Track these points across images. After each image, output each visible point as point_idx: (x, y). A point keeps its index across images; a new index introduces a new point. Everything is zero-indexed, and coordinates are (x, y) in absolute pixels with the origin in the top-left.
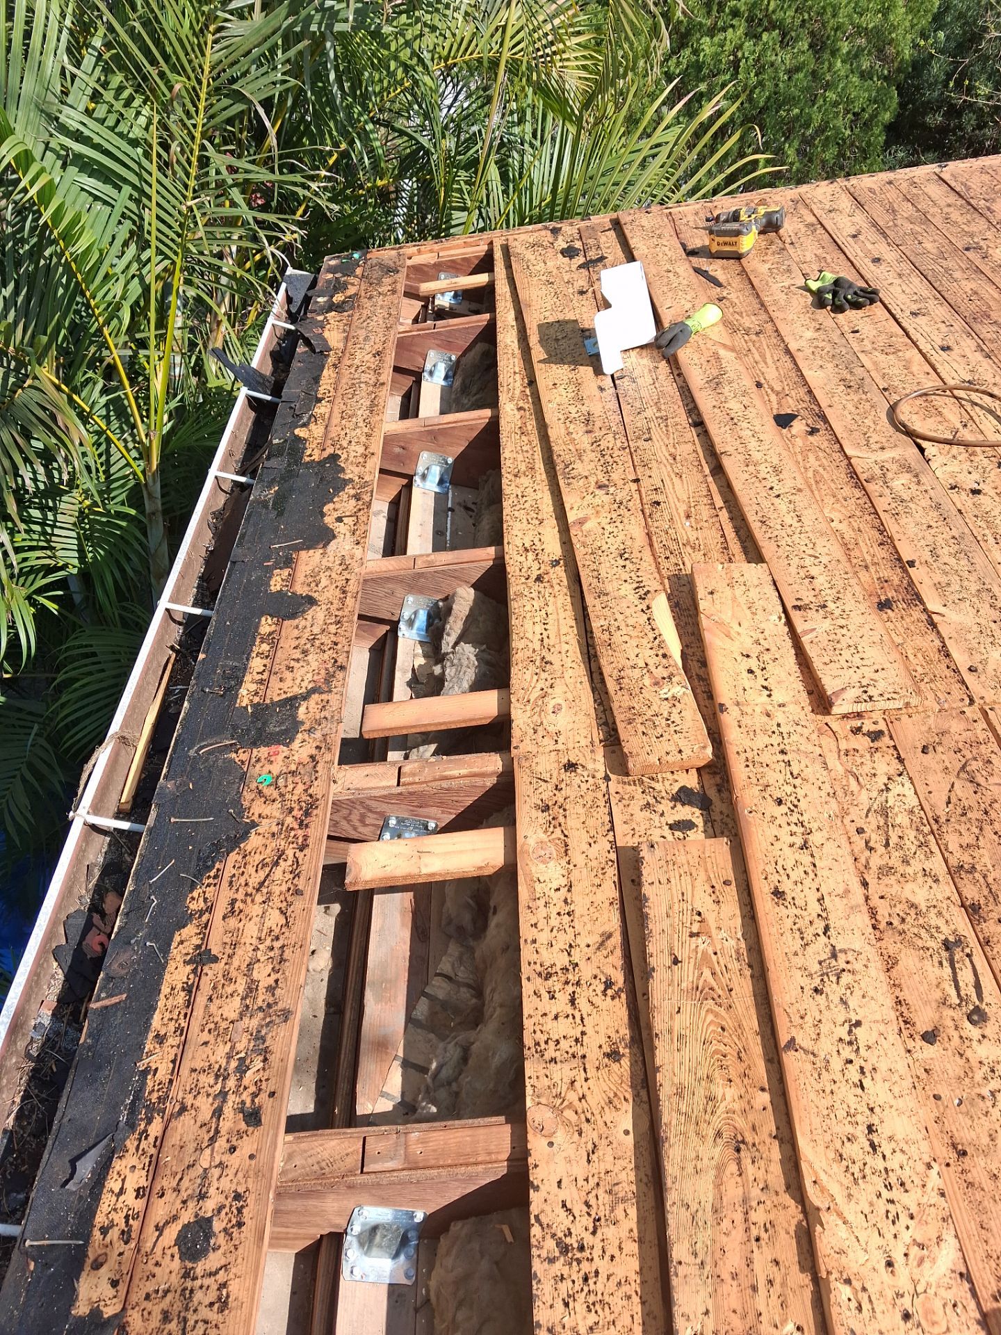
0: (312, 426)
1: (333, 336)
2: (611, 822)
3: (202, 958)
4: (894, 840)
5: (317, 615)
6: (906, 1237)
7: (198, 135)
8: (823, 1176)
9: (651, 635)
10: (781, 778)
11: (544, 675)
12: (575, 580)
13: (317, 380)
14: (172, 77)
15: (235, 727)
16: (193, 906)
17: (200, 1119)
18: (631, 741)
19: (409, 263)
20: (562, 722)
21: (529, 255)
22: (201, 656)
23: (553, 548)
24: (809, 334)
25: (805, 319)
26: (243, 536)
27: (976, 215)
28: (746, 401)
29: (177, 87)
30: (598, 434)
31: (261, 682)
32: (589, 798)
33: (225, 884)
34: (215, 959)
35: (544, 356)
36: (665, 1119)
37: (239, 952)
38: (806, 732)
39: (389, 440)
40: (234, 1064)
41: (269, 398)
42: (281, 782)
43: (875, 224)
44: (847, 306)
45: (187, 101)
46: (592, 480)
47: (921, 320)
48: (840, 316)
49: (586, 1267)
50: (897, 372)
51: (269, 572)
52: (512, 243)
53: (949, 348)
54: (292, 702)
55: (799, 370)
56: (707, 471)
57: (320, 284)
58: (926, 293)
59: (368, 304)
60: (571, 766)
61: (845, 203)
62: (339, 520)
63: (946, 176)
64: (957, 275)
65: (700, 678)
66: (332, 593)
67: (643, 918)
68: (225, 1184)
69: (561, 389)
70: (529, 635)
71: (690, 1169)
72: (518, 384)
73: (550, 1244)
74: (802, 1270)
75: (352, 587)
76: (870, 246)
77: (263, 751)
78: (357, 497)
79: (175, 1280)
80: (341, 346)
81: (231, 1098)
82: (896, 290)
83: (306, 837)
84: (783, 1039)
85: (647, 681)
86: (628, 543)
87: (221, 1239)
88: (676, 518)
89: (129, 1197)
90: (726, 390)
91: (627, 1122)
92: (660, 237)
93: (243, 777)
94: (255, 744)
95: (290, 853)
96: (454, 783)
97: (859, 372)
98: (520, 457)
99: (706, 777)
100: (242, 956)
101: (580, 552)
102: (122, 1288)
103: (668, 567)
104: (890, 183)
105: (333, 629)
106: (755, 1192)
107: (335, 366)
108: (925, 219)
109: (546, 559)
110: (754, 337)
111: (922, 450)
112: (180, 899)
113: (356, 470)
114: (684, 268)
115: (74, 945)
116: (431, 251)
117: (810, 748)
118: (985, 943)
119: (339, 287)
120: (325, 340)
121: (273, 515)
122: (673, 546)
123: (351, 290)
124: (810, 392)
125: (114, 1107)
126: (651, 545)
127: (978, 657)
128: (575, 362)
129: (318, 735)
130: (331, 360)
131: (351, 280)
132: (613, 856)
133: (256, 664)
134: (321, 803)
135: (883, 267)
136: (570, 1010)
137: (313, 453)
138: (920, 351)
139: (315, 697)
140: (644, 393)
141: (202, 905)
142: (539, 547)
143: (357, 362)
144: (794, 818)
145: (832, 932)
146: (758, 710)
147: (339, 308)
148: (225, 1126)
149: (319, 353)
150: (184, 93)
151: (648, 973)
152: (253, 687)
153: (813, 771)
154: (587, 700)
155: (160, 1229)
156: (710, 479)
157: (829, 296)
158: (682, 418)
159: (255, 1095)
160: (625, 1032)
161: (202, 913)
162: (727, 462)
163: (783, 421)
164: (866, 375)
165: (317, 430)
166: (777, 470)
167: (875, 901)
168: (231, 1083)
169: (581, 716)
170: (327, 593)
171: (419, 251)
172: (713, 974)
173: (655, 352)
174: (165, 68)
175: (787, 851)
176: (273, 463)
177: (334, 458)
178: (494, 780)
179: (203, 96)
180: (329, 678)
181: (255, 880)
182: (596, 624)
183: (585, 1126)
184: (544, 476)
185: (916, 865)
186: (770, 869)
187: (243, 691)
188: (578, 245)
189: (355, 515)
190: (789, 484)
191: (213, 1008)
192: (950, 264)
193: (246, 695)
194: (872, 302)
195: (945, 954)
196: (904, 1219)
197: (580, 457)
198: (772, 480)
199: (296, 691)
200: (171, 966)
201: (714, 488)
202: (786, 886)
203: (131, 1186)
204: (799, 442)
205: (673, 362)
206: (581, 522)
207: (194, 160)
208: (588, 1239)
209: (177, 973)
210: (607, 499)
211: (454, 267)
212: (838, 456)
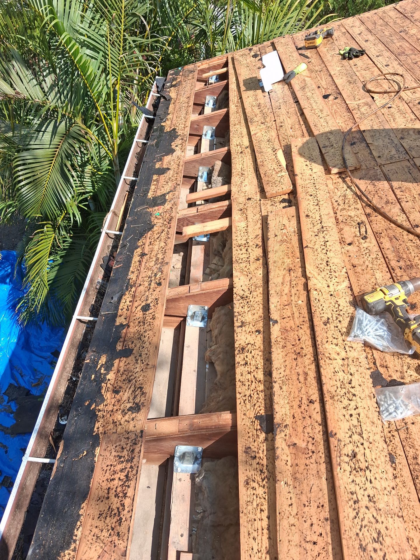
0: (167, 122)
1: (173, 94)
2: (261, 210)
3: (143, 255)
4: (347, 201)
5: (170, 173)
6: (334, 281)
7: (122, 31)
8: (312, 271)
9: (276, 161)
10: (312, 190)
11: (242, 178)
12: (253, 151)
13: (168, 108)
14: (112, 11)
15: (147, 203)
16: (139, 244)
17: (145, 286)
18: (267, 188)
19: (199, 69)
20: (247, 189)
21: (241, 59)
22: (136, 187)
23: (246, 143)
24: (339, 69)
25: (338, 64)
26: (146, 155)
27: (406, 19)
28: (313, 92)
29: (114, 14)
30: (262, 109)
31: (154, 191)
32: (254, 206)
33: (148, 238)
34: (147, 254)
35: (245, 89)
36: (270, 268)
37: (153, 252)
38: (322, 178)
39: (192, 123)
40: (153, 275)
41: (152, 117)
42: (162, 214)
43: (368, 29)
44: (353, 57)
45: (118, 20)
46: (260, 122)
47: (380, 58)
48: (351, 61)
49: (247, 300)
50: (368, 75)
51: (155, 163)
52: (235, 56)
53: (388, 65)
54: (164, 195)
55: (333, 80)
56: (299, 115)
57: (168, 79)
58: (382, 49)
59: (184, 83)
60: (249, 199)
61: (358, 23)
62: (177, 146)
63: (397, 7)
64: (395, 41)
65: (291, 171)
66: (175, 166)
67: (267, 228)
68: (153, 297)
69: (250, 98)
70: (238, 168)
71: (276, 276)
72: (236, 99)
73: (239, 297)
74: (304, 290)
75: (181, 164)
76: (365, 36)
77: (156, 208)
78: (182, 139)
79: (141, 316)
80: (176, 97)
81: (153, 281)
82: (372, 50)
83: (170, 226)
84: (304, 246)
85: (274, 173)
86: (271, 137)
87: (153, 307)
88: (287, 129)
89: (128, 303)
90: (307, 90)
91: (261, 272)
92: (288, 45)
93: (151, 215)
94: (154, 206)
95: (166, 230)
96: (214, 210)
97: (355, 78)
98: (236, 120)
99: (291, 195)
100: (154, 253)
101: (254, 142)
102: (128, 319)
103: (283, 143)
104: (376, 14)
105: (175, 175)
106: (294, 278)
107: (174, 103)
108: (387, 24)
109: (244, 147)
110: (319, 73)
111: (373, 98)
112: (135, 243)
113: (182, 132)
114: (296, 54)
115: (106, 263)
116: (206, 63)
117: (323, 182)
118: (370, 222)
119: (174, 79)
120: (170, 96)
121: (155, 148)
122: (286, 137)
123: (179, 80)
124: (337, 87)
125: (122, 287)
126: (279, 138)
127: (381, 153)
128: (256, 89)
129: (172, 202)
130: (173, 101)
131: (178, 77)
132: (261, 218)
133: (153, 187)
134: (174, 218)
135: (369, 43)
136: (246, 252)
137: (167, 129)
138: (378, 68)
139: (171, 193)
140: (279, 95)
141: (142, 244)
142: (241, 144)
143: (181, 101)
144: (315, 199)
145: (323, 223)
146: (308, 174)
147: (174, 86)
148: (152, 287)
149: (168, 100)
150: (117, 17)
151: (268, 239)
152: (152, 193)
153: (323, 187)
154: (255, 181)
155: (136, 308)
156: (300, 117)
157: (347, 55)
158: (292, 101)
159: (159, 280)
160: (262, 255)
161: (142, 245)
162: (305, 111)
163: (326, 97)
164: (357, 78)
165: (168, 123)
166: (321, 111)
167: (338, 217)
168: (153, 278)
169: (253, 186)
170: (173, 166)
171: (202, 64)
172: (287, 237)
173: (284, 83)
174: (110, 9)
175: (312, 206)
176: (155, 134)
177: (174, 129)
178: (226, 207)
179: (123, 17)
180: (175, 188)
181: (156, 237)
182: (258, 161)
183: (249, 274)
184: (244, 124)
185: (352, 207)
186: (306, 211)
187: (149, 194)
188: (258, 53)
189: (181, 144)
190: (325, 114)
191: (147, 264)
192: (393, 38)
193: (150, 195)
194: (362, 54)
195: (357, 226)
196: (334, 278)
197: (256, 116)
198: (320, 114)
199: (165, 192)
200: (134, 257)
201: (301, 119)
202: (310, 214)
203: (128, 301)
204: (331, 102)
205: (290, 85)
206: (255, 134)
207: (122, 40)
208: (248, 295)
209: (136, 258)
210: (264, 126)
211: (215, 68)
212: (344, 104)
